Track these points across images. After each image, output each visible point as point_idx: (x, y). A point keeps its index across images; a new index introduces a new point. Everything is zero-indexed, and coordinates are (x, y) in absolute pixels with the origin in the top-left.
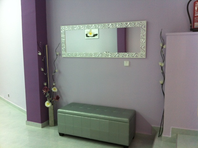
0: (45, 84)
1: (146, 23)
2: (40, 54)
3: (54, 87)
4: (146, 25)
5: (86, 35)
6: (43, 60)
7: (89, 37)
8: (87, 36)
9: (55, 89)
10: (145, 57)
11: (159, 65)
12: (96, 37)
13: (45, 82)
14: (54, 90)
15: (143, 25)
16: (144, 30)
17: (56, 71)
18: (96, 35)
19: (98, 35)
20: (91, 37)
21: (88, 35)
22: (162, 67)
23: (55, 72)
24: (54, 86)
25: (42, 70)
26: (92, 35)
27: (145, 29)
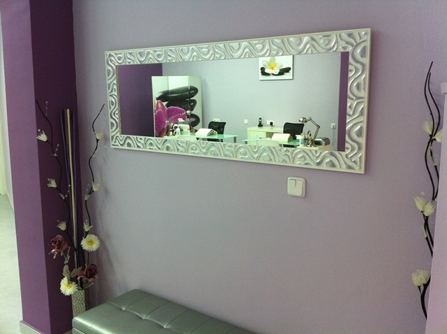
0: (63, 227)
1: (368, 38)
2: (43, 137)
3: (88, 236)
4: (368, 44)
5: (260, 71)
6: (55, 155)
7: (268, 74)
8: (264, 73)
9: (91, 242)
10: (363, 172)
11: (415, 207)
12: (287, 76)
13: (62, 220)
14: (89, 244)
15: (358, 45)
16: (363, 65)
17: (94, 189)
18: (287, 70)
19: (291, 71)
20: (273, 74)
21: (266, 71)
22: (426, 219)
23: (91, 192)
24: (87, 233)
25: (53, 184)
26: (277, 71)
27: (366, 61)
